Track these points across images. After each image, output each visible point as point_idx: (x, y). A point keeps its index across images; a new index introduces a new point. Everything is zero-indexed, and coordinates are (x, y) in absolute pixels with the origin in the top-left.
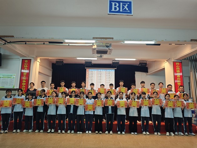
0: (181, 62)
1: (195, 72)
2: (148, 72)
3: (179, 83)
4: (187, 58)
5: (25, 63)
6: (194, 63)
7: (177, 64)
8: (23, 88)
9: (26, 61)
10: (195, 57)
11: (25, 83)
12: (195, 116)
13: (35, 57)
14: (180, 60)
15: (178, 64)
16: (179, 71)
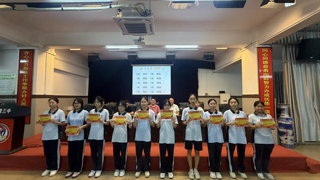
0: (271, 48)
1: (291, 63)
2: (215, 69)
3: (267, 80)
4: (280, 40)
5: (25, 56)
6: (291, 49)
7: (263, 50)
8: (24, 94)
9: (27, 53)
10: (292, 39)
11: (26, 86)
12: (293, 133)
13: (42, 46)
14: (270, 45)
15: (266, 50)
16: (266, 62)
